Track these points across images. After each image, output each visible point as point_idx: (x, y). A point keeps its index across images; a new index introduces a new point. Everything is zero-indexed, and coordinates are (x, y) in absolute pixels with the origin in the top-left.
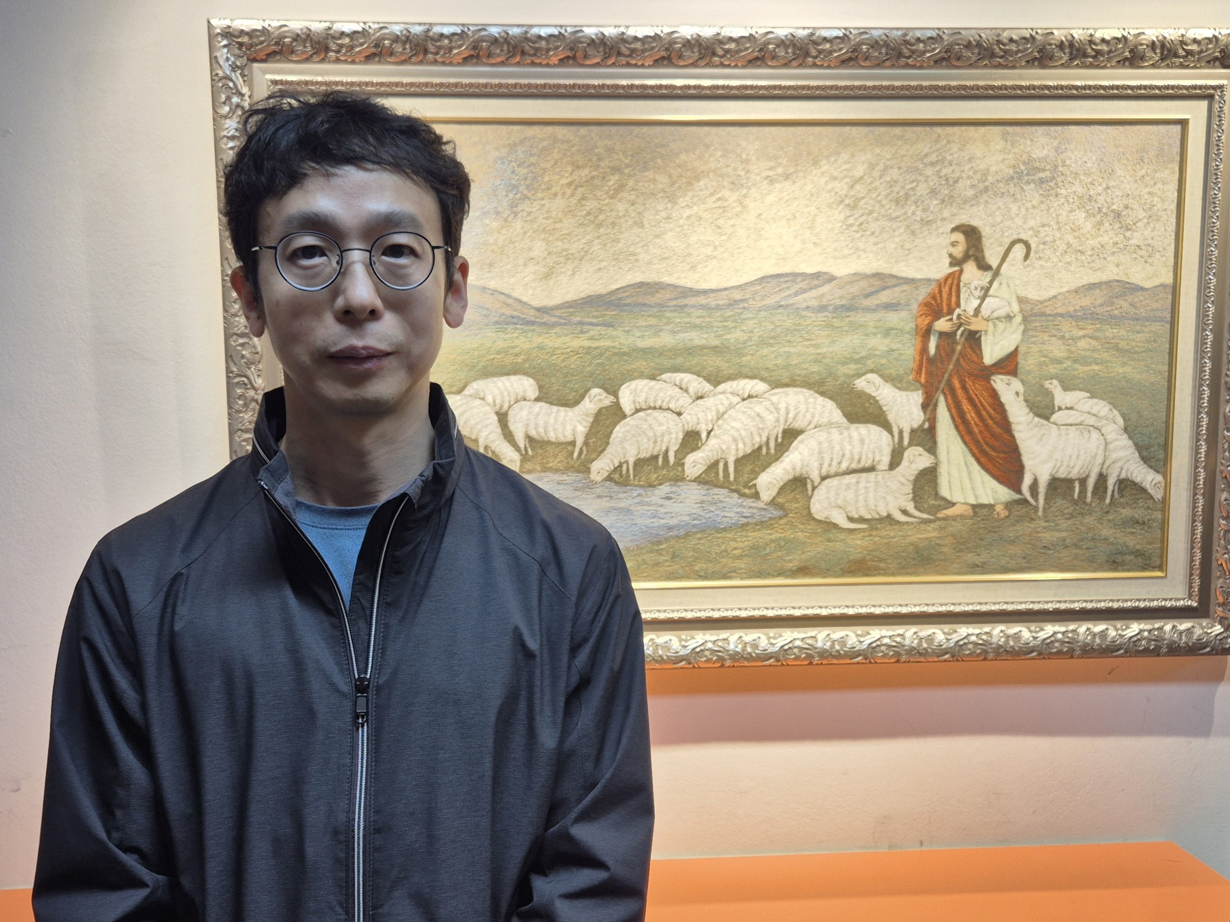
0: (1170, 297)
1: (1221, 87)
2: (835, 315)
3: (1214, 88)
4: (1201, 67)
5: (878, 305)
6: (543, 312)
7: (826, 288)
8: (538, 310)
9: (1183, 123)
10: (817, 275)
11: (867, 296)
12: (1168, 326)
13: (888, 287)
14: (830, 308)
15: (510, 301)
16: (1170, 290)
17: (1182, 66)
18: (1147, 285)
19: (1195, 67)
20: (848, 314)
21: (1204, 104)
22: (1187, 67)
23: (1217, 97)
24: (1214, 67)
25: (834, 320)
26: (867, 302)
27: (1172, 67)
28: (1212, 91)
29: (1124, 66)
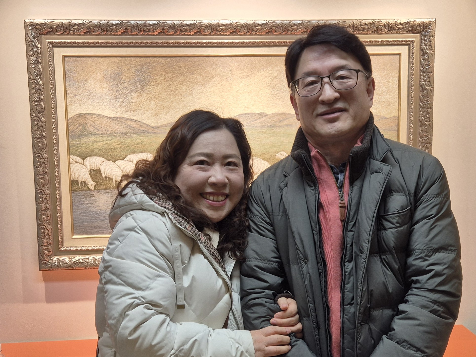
0: (397, 121)
1: (413, 41)
2: (268, 129)
3: (410, 41)
4: (404, 34)
5: (284, 125)
6: (155, 128)
7: (264, 118)
8: (153, 127)
9: (399, 54)
10: (261, 114)
11: (280, 122)
12: (397, 132)
13: (288, 118)
14: (266, 127)
15: (142, 124)
16: (397, 118)
17: (397, 33)
18: (388, 117)
19: (402, 34)
20: (273, 128)
21: (407, 47)
22: (399, 34)
23: (411, 45)
24: (409, 33)
25: (267, 131)
26: (279, 124)
27: (393, 34)
28: (409, 43)
29: (374, 34)
